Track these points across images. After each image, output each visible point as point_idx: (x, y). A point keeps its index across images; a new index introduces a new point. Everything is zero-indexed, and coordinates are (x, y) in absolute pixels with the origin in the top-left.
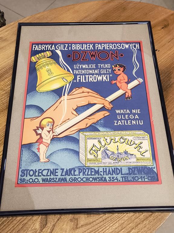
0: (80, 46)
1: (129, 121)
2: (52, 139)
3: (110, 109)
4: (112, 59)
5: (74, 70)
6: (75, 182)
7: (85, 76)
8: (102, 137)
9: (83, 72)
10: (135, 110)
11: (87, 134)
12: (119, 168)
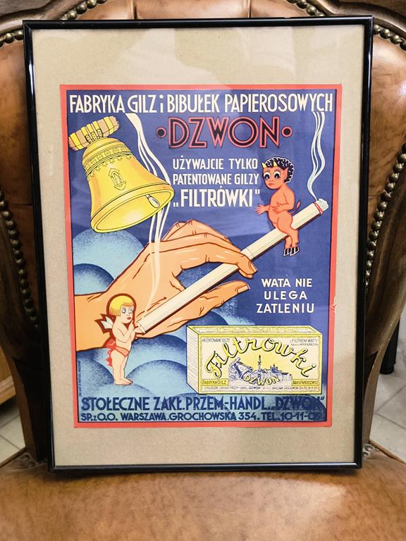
0: (187, 103)
1: (286, 305)
2: (135, 340)
3: (250, 276)
4: (263, 144)
5: (174, 175)
6: (181, 420)
7: (198, 191)
8: (231, 337)
9: (195, 179)
10: (301, 280)
11: (201, 331)
12: (260, 397)
